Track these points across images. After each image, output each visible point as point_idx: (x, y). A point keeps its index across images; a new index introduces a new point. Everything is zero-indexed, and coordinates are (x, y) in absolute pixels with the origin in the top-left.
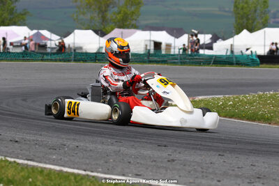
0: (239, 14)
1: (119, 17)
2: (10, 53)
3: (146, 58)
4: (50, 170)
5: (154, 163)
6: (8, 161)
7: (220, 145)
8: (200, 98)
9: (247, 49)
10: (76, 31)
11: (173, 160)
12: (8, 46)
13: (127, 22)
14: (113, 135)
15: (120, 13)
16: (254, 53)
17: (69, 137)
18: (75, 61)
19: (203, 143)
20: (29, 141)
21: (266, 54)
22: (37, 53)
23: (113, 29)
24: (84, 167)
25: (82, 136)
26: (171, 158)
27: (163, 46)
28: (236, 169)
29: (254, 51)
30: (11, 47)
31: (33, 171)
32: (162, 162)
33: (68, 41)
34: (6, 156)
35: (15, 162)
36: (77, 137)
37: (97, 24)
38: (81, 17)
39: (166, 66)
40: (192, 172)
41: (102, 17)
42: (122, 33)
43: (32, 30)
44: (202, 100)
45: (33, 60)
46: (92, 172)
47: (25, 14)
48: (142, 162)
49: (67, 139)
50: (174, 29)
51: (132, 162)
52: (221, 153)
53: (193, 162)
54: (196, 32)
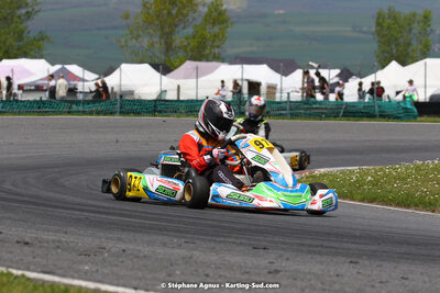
1: (193, 43)
2: (17, 101)
4: (80, 288)
5: (246, 276)
6: (12, 274)
8: (322, 170)
9: (398, 93)
10: (124, 66)
11: (277, 272)
13: (205, 51)
14: (182, 232)
15: (194, 37)
17: (111, 235)
18: (122, 113)
19: (326, 244)
20: (48, 242)
21: (427, 100)
23: (182, 63)
24: (135, 283)
25: (132, 234)
26: (274, 267)
27: (263, 89)
28: (378, 285)
30: (20, 92)
31: (53, 291)
32: (259, 274)
33: (112, 81)
34: (8, 267)
35: (23, 276)
36: (124, 235)
37: (158, 54)
40: (307, 290)
41: (166, 43)
42: (197, 68)
43: (53, 64)
44: (325, 175)
45: (54, 113)
46: (147, 290)
47: (43, 39)
48: (228, 275)
49: (107, 238)
50: (280, 61)
51: (211, 274)
52: (354, 260)
53: (309, 273)
54: (315, 65)
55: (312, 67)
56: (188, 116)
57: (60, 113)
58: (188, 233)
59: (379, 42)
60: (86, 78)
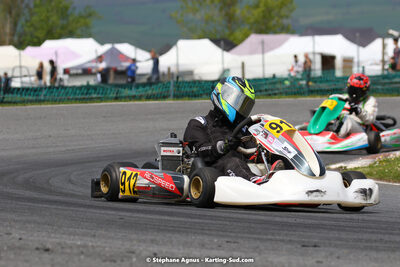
1: (257, 13)
10: (182, 43)
12: (60, 74)
13: (271, 24)
15: (257, 6)
18: (177, 97)
22: (112, 85)
23: (246, 36)
27: (339, 63)
30: (66, 77)
33: (167, 61)
37: (219, 28)
38: (191, 16)
41: (227, 14)
42: (263, 43)
43: (102, 42)
45: (100, 99)
47: (90, 15)
50: (357, 30)
54: (396, 34)
57: (107, 99)
60: (138, 58)
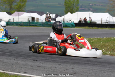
0: (67, 6)
1: (17, 7)
3: (28, 24)
5: (32, 68)
7: (59, 60)
9: (70, 21)
11: (40, 66)
13: (21, 9)
15: (18, 5)
16: (73, 22)
19: (52, 59)
21: (78, 23)
23: (15, 12)
24: (3, 69)
25: (2, 56)
26: (39, 65)
27: (35, 19)
28: (66, 70)
29: (73, 21)
32: (35, 67)
37: (8, 10)
38: (1, 7)
39: (37, 27)
40: (48, 71)
41: (10, 7)
42: (18, 14)
46: (6, 71)
48: (27, 67)
50: (40, 12)
51: (23, 67)
52: (60, 64)
53: (48, 67)
54: (49, 13)
55: (48, 14)
56: (16, 26)
58: (16, 56)
59: (65, 7)
